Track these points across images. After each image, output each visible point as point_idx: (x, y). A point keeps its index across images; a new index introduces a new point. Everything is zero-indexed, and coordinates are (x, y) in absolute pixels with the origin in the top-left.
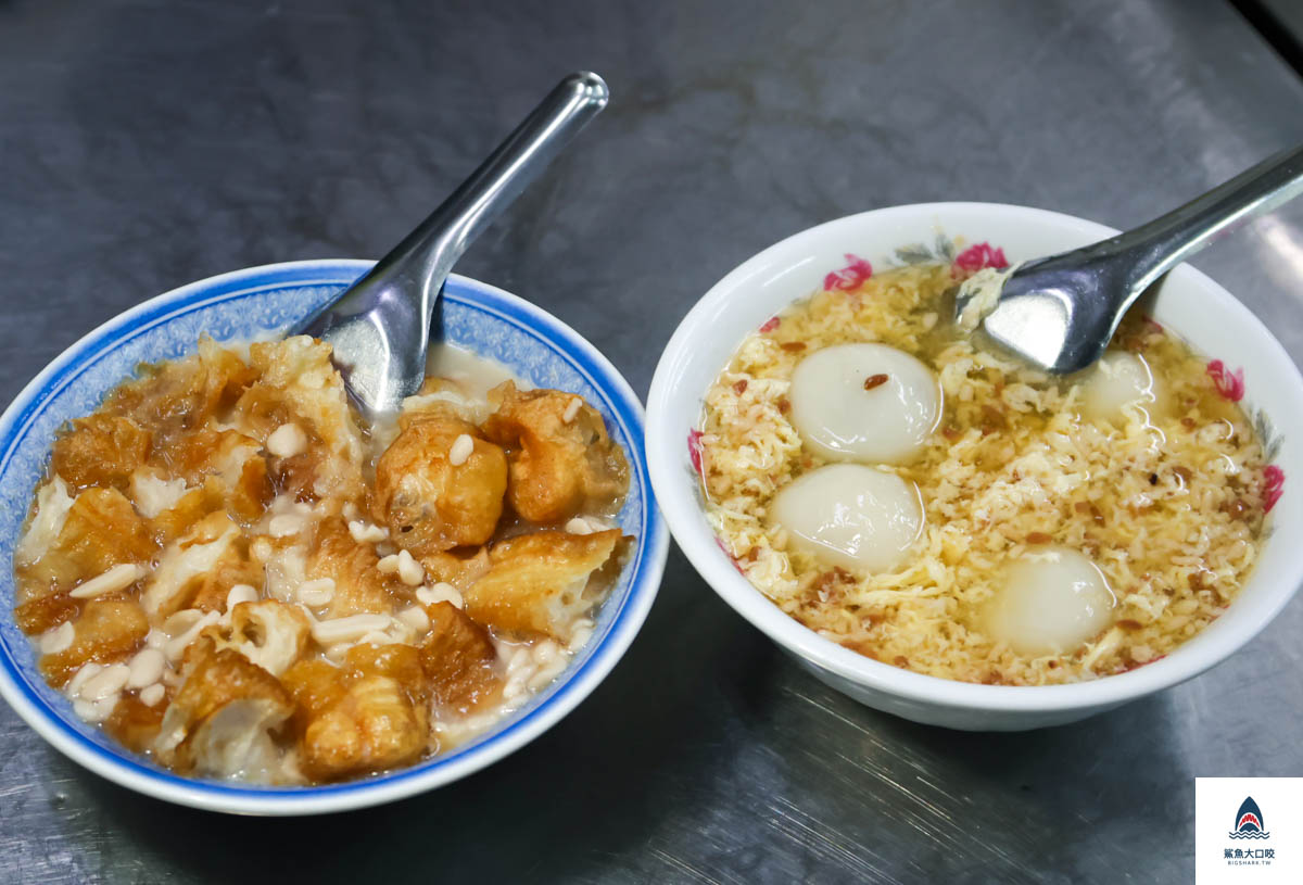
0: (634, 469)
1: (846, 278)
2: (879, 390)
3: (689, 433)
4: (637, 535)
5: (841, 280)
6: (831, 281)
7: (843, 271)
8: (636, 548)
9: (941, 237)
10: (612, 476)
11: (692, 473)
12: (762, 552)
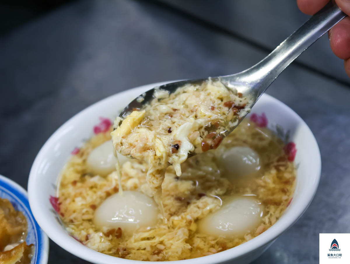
1: (102, 127)
4: (35, 243)
6: (97, 130)
8: (35, 249)
10: (19, 224)
12: (90, 236)
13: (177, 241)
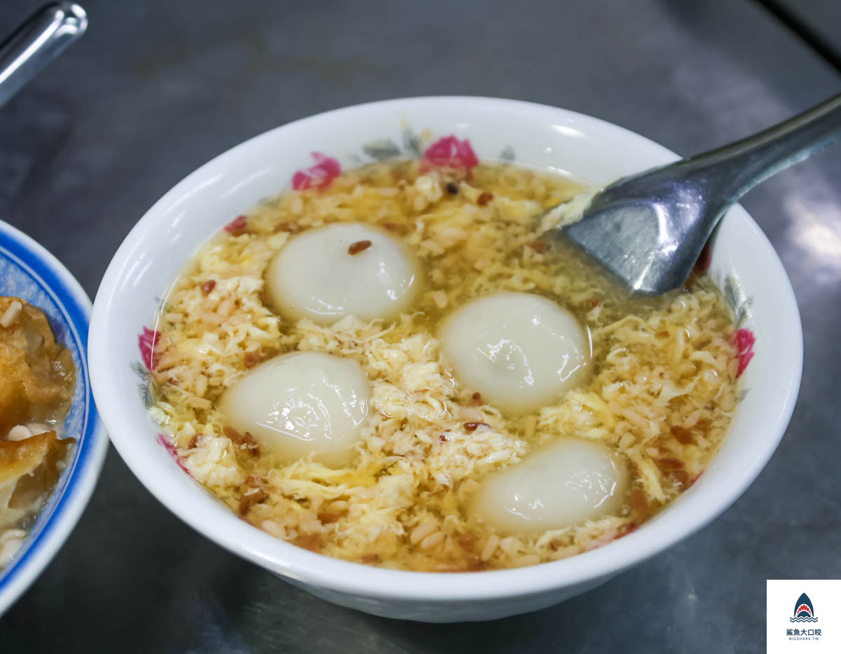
0: (80, 372)
1: (313, 176)
2: (363, 255)
3: (142, 332)
4: (78, 437)
5: (309, 179)
6: (300, 180)
7: (312, 170)
8: (75, 451)
9: (408, 132)
10: (58, 381)
11: (141, 371)
12: (202, 439)
13: (378, 509)
